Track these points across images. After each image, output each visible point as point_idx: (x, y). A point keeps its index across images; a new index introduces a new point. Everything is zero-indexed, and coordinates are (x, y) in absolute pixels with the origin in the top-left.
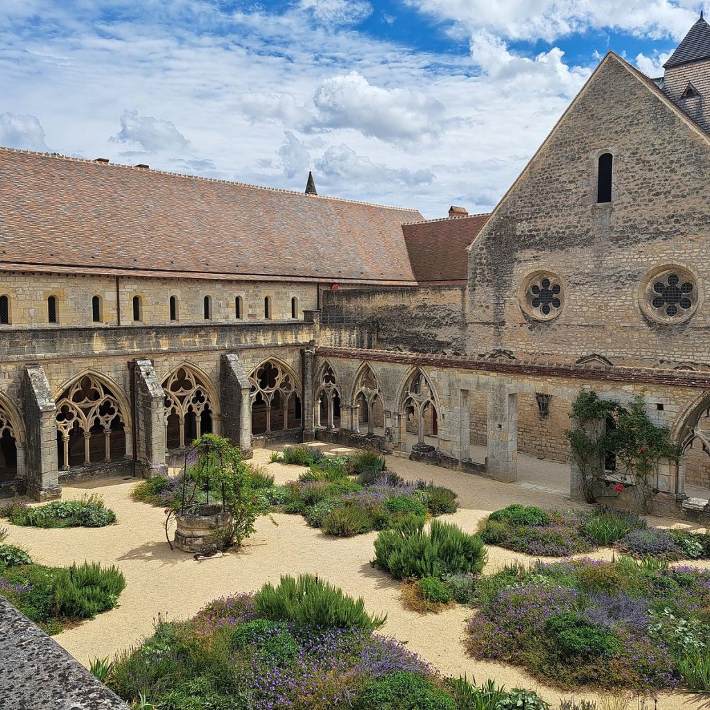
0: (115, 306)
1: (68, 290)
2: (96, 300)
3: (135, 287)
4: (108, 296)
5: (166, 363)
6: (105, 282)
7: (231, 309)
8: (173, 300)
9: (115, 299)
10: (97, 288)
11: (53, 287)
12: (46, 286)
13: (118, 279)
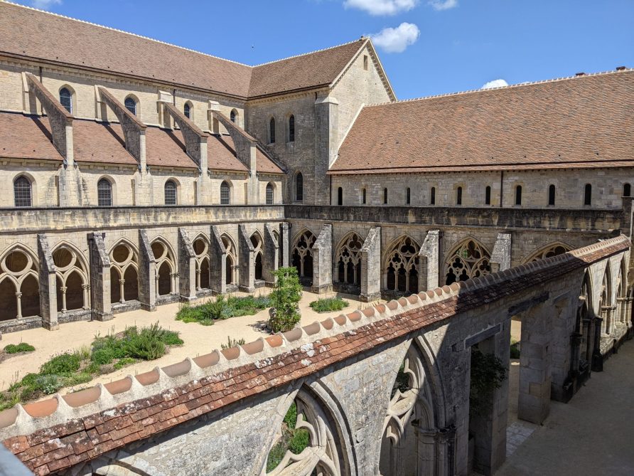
0: (499, 193)
1: (468, 182)
2: (488, 189)
3: (517, 178)
4: (496, 187)
5: (455, 235)
6: (494, 175)
7: (616, 196)
8: (552, 188)
9: (500, 188)
10: (488, 181)
11: (460, 180)
12: (454, 180)
13: (502, 173)
